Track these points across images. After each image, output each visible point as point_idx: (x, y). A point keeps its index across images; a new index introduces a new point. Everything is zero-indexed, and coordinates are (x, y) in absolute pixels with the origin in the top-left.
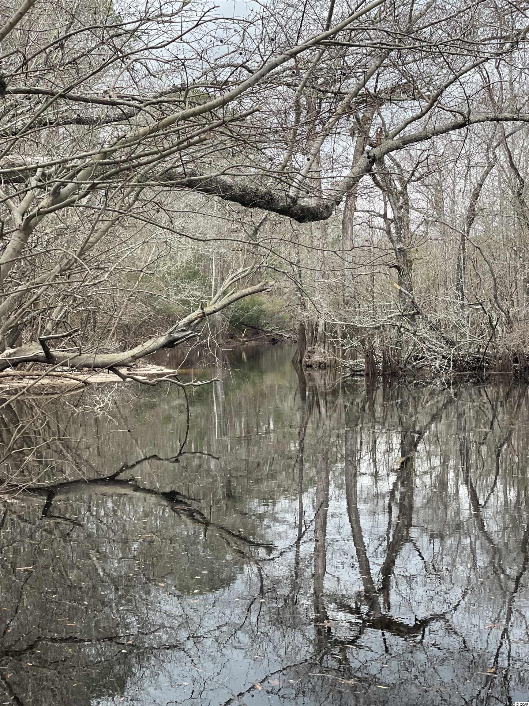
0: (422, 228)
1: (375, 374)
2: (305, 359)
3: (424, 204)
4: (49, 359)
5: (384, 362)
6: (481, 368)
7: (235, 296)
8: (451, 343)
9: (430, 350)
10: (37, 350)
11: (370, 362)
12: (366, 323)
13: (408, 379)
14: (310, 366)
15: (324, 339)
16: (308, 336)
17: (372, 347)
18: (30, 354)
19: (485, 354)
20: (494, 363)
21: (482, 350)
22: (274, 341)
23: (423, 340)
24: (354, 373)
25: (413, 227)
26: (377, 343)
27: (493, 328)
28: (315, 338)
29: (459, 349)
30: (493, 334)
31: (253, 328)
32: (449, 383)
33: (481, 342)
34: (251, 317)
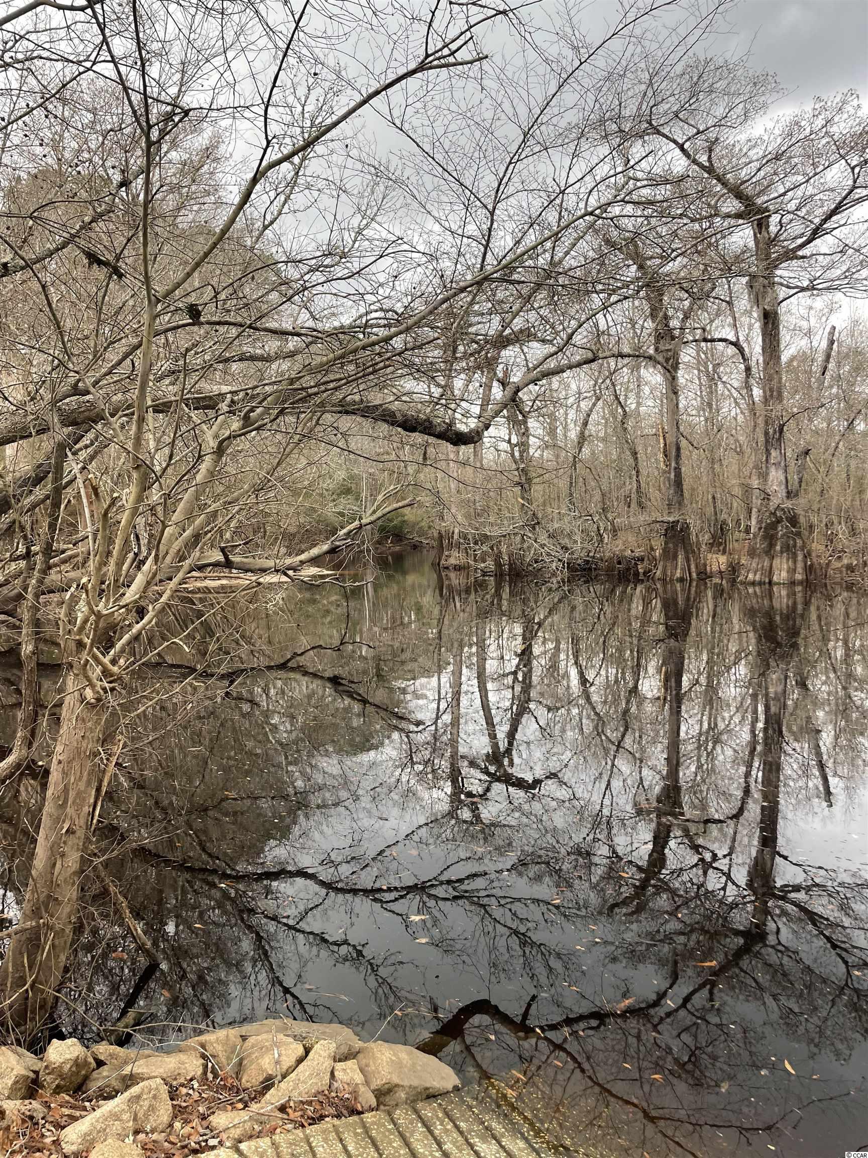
0: (539, 452)
1: (501, 575)
2: (443, 562)
3: (540, 432)
4: (228, 564)
5: (510, 565)
6: (590, 569)
7: (387, 510)
8: (565, 548)
9: (548, 554)
10: (219, 557)
11: (499, 565)
12: (495, 532)
13: (530, 579)
14: (447, 568)
15: (458, 545)
16: (445, 543)
17: (500, 552)
18: (212, 560)
19: (593, 557)
20: (601, 565)
21: (591, 554)
22: (415, 547)
23: (543, 546)
24: (484, 574)
25: (531, 451)
26: (504, 549)
27: (601, 536)
28: (450, 545)
29: (572, 553)
30: (601, 541)
31: (397, 536)
32: (563, 582)
33: (590, 547)
34: (395, 527)
